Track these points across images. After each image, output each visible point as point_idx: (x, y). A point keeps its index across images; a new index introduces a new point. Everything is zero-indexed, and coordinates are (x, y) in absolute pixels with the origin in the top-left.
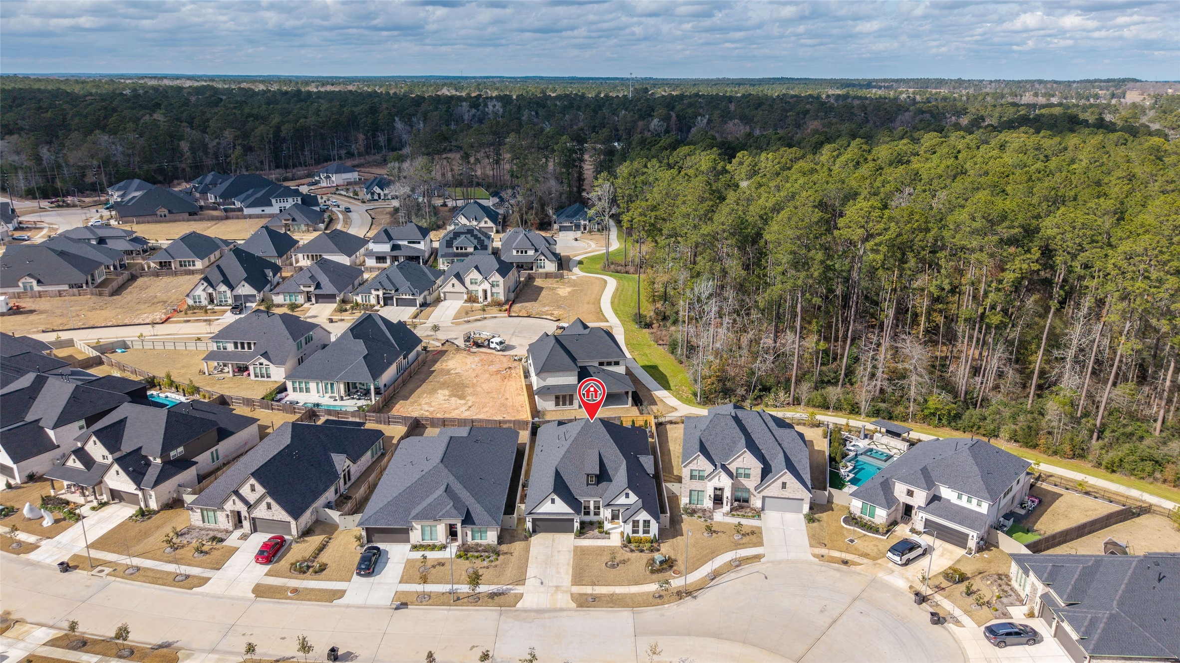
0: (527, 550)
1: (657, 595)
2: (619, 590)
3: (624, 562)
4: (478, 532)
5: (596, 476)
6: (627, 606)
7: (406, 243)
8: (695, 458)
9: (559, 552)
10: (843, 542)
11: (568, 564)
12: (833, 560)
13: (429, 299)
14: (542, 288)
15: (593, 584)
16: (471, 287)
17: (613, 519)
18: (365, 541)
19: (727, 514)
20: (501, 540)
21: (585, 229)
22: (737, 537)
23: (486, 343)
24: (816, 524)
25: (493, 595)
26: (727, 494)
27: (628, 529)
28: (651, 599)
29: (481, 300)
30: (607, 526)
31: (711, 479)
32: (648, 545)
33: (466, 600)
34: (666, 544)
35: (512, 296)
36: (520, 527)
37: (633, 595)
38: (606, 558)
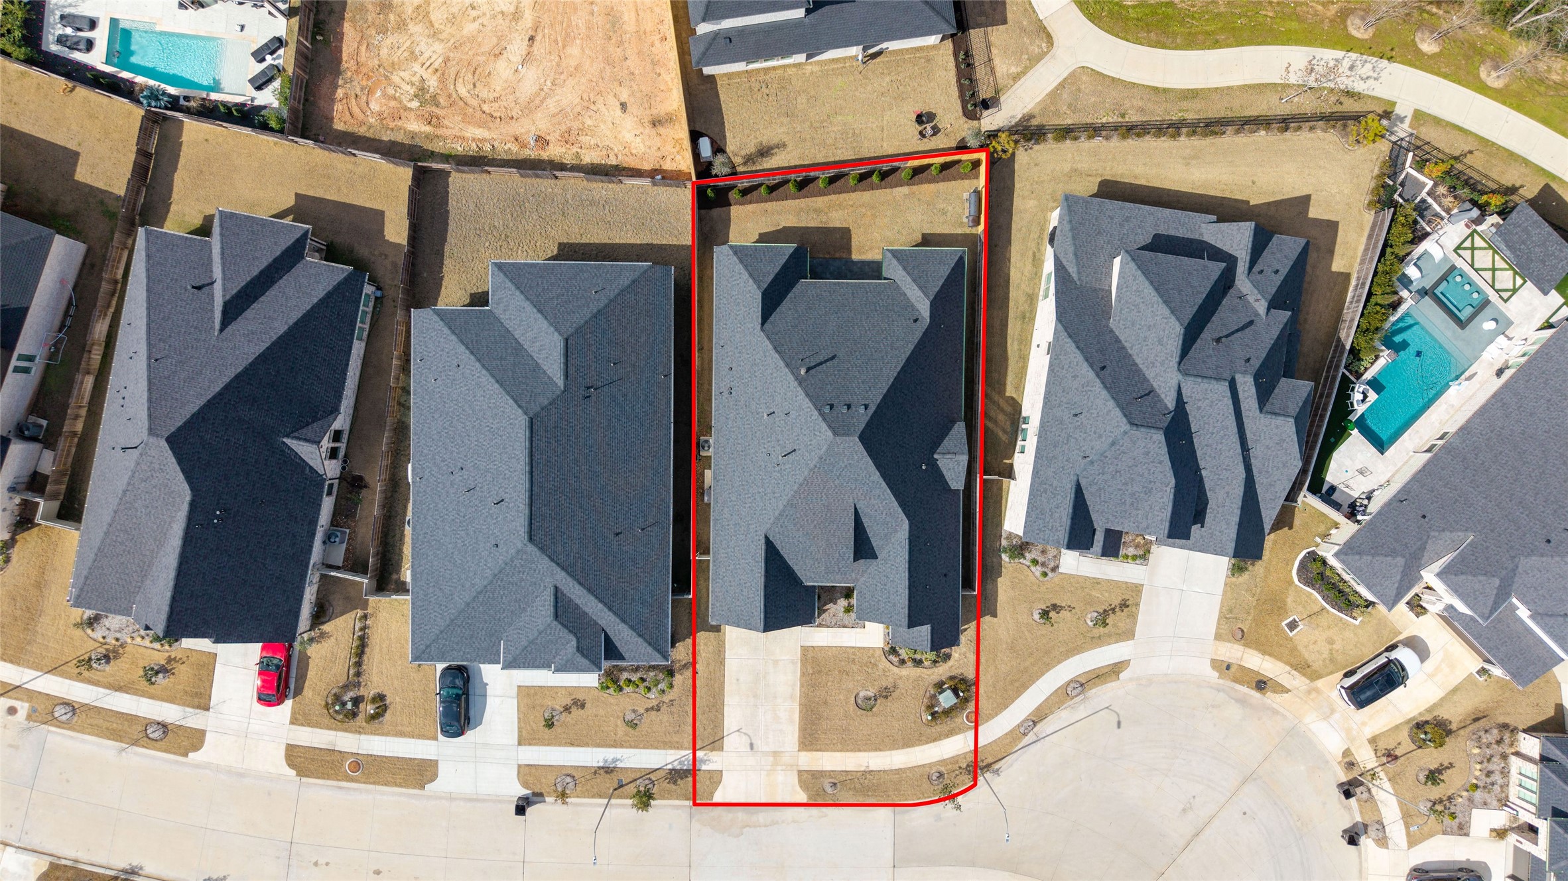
0: (720, 659)
1: (935, 775)
3: (886, 693)
10: (1279, 627)
11: (792, 697)
12: (1244, 676)
24: (1243, 578)
25: (672, 775)
33: (633, 786)
37: (898, 774)
38: (855, 680)
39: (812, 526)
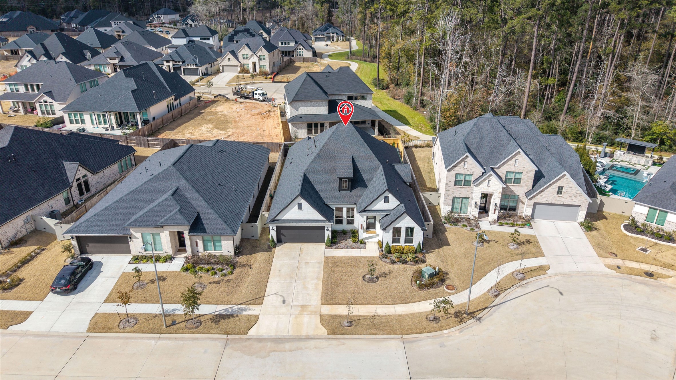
0: (269, 262)
1: (431, 317)
2: (382, 310)
3: (385, 275)
4: (209, 241)
5: (350, 180)
6: (395, 333)
7: (198, 39)
8: (462, 161)
9: (307, 263)
10: (635, 251)
11: (317, 278)
12: (632, 272)
13: (210, 71)
14: (301, 67)
15: (349, 303)
16: (244, 62)
17: (368, 228)
18: (78, 252)
19: (494, 223)
20: (238, 250)
21: (333, 40)
22: (512, 247)
23: (251, 95)
24: (594, 233)
25: (218, 318)
26: (496, 200)
27: (388, 237)
28: (425, 323)
29: (251, 71)
30: (363, 235)
31: (479, 184)
32: (412, 255)
33: (183, 325)
34: (432, 255)
35: (276, 70)
36: (264, 237)
37: (401, 318)
38: (363, 270)
39: (330, 168)
